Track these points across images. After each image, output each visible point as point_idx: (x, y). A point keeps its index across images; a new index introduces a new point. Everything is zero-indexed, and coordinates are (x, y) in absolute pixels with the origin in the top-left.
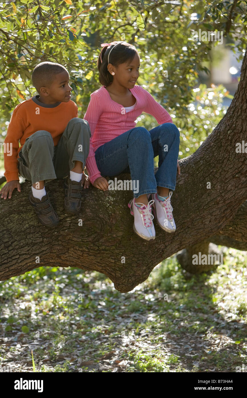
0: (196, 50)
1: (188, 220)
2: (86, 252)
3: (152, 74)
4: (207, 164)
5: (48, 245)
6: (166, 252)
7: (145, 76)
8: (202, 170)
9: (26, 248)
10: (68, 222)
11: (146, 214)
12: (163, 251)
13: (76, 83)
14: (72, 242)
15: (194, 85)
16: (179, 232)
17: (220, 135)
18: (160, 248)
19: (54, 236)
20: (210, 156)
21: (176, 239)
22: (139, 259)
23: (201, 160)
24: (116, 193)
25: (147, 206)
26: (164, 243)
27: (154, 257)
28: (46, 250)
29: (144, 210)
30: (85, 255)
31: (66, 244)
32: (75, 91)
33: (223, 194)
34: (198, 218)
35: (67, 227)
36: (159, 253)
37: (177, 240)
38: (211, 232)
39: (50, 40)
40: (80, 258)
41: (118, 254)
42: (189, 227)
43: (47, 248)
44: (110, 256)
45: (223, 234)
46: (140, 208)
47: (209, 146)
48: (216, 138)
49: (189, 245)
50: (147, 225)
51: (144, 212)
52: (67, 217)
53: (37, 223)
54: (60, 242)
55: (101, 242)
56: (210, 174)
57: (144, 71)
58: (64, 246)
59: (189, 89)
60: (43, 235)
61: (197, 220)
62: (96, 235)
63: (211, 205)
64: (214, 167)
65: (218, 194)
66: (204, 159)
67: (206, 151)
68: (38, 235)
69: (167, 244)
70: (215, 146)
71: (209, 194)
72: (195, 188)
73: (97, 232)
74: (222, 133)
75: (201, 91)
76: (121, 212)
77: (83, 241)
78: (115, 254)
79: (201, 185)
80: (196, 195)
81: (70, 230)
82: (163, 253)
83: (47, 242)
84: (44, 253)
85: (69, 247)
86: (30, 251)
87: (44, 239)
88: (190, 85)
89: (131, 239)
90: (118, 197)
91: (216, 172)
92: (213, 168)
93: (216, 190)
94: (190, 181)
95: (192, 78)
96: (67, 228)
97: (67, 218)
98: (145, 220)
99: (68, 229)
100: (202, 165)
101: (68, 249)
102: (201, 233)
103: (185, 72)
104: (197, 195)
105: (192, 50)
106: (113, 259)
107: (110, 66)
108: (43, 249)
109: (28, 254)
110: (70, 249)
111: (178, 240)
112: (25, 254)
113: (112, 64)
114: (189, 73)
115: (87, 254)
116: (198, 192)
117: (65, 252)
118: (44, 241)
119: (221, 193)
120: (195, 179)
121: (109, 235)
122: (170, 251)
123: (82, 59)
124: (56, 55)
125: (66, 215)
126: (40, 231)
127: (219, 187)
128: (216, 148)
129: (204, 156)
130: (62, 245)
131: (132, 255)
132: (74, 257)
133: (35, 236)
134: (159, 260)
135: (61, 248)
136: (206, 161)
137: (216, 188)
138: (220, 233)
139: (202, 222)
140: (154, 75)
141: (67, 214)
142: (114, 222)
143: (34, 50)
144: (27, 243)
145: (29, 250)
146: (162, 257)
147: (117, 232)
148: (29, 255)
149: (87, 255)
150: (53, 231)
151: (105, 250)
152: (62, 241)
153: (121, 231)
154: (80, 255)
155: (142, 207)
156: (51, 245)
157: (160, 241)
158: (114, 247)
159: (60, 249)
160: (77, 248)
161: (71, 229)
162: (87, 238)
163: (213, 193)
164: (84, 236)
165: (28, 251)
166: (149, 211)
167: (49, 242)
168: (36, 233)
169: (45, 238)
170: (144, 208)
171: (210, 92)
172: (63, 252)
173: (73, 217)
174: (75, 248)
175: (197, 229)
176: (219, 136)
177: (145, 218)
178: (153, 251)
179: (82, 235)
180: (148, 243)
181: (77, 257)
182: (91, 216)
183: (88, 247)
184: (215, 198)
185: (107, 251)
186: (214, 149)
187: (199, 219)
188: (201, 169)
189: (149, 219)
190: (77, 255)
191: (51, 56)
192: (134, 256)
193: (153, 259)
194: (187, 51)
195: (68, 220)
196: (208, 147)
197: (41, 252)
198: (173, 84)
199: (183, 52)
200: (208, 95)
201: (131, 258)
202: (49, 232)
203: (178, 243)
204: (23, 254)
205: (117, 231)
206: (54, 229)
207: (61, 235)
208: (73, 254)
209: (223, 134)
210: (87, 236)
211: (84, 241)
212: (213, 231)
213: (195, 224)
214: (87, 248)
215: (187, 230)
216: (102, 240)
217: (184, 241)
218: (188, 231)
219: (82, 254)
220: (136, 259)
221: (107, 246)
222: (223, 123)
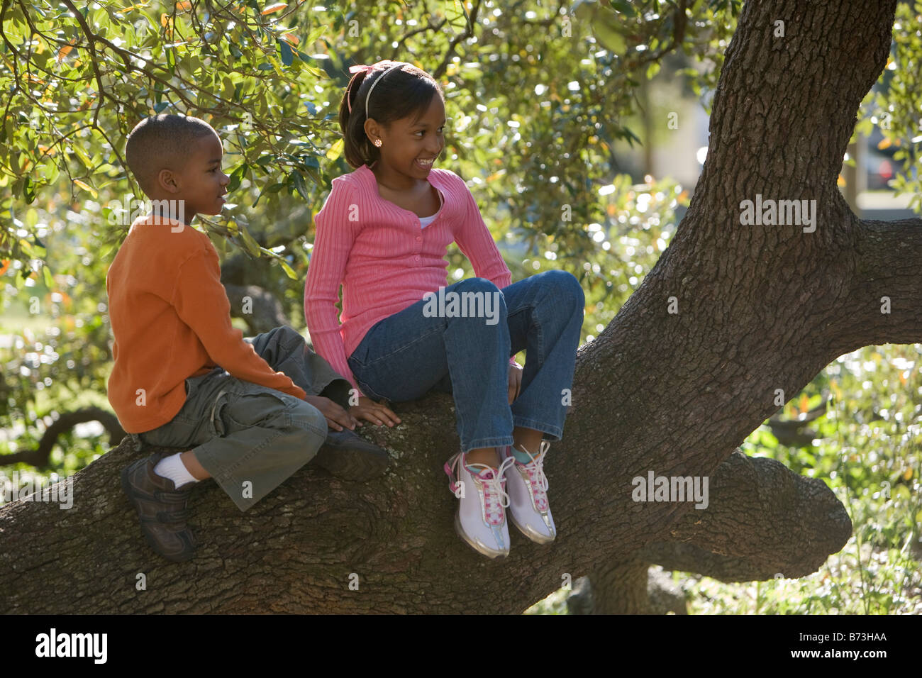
0: (602, 88)
1: (590, 503)
2: (334, 591)
3: (496, 151)
4: (634, 361)
5: (236, 576)
6: (535, 585)
7: (478, 154)
8: (620, 378)
9: (180, 584)
10: (286, 515)
11: (491, 490)
12: (528, 583)
13: (303, 170)
14: (299, 565)
15: (600, 174)
16: (568, 533)
17: (662, 287)
18: (521, 577)
19: (251, 551)
20: (638, 341)
21: (560, 552)
22: (469, 604)
23: (616, 352)
24: (406, 439)
25: (496, 472)
26: (531, 564)
27: (507, 599)
28: (231, 590)
29: (488, 482)
30: (332, 599)
31: (283, 572)
32: (301, 189)
33: (675, 437)
34: (615, 496)
35: (283, 528)
36: (518, 589)
37: (563, 553)
38: (648, 533)
39: (235, 66)
40: (319, 606)
41: (415, 593)
42: (593, 522)
43: (233, 583)
44: (395, 599)
45: (678, 539)
46: (478, 475)
47: (637, 316)
48: (653, 295)
49: (594, 567)
50: (491, 520)
51: (487, 487)
52: (283, 504)
53: (208, 520)
54: (268, 568)
55: (370, 564)
56: (641, 386)
57: (475, 142)
58: (278, 578)
59: (589, 186)
60: (224, 551)
61: (613, 502)
62: (358, 546)
63: (646, 465)
64: (650, 369)
65: (662, 436)
66: (624, 350)
67: (629, 328)
68: (212, 550)
69: (538, 564)
70: (652, 316)
71: (639, 436)
72: (604, 421)
73: (359, 539)
74: (667, 284)
75: (619, 192)
76: (418, 487)
77: (325, 564)
78: (407, 595)
79: (618, 415)
80: (608, 439)
81: (292, 535)
82: (530, 589)
83: (235, 567)
84: (227, 595)
85: (291, 579)
86: (191, 594)
87: (226, 561)
88: (591, 175)
89: (447, 554)
90: (410, 448)
91: (657, 382)
92: (648, 370)
93: (658, 426)
94: (591, 406)
95: (596, 159)
96: (285, 531)
97: (283, 506)
98: (488, 506)
99: (287, 532)
100: (619, 365)
101: (289, 585)
102: (622, 537)
103: (577, 141)
104: (612, 440)
105: (593, 87)
106: (401, 606)
107: (370, 125)
108: (224, 586)
109: (187, 600)
110: (293, 585)
111: (567, 554)
112: (180, 600)
113: (376, 120)
114: (586, 145)
115: (337, 594)
116: (611, 432)
117: (281, 593)
118: (227, 565)
119: (670, 434)
120: (603, 400)
121: (390, 545)
122: (546, 583)
123: (316, 111)
124: (251, 103)
125: (281, 498)
126: (215, 542)
127: (664, 418)
128: (654, 322)
129: (624, 342)
130: (273, 574)
131: (451, 596)
132: (303, 603)
133: (203, 553)
134: (519, 605)
135: (271, 581)
136: (629, 353)
137: (657, 421)
138: (671, 535)
139: (625, 507)
140: (500, 154)
141: (283, 496)
142: (402, 512)
143: (195, 93)
144: (184, 571)
145: (189, 589)
146: (525, 598)
147: (409, 537)
148: (190, 601)
149: (337, 598)
150: (249, 539)
151: (381, 584)
152: (271, 565)
153: (421, 535)
154: (319, 600)
155: (484, 473)
156: (245, 577)
157: (519, 558)
158: (403, 577)
159: (269, 585)
160: (311, 580)
161: (295, 532)
162: (334, 555)
163: (650, 435)
164: (329, 551)
165: (187, 591)
166: (500, 486)
167: (238, 569)
168: (206, 545)
169: (228, 558)
170: (489, 476)
171: (642, 193)
172: (274, 593)
173: (298, 503)
174: (305, 581)
175: (612, 526)
176: (661, 292)
177: (488, 502)
178: (503, 583)
179: (324, 549)
180: (489, 563)
181: (311, 605)
182: (343, 499)
183: (337, 577)
184: (655, 448)
185: (386, 586)
186: (649, 324)
187: (616, 499)
188: (617, 374)
189: (499, 505)
190: (310, 599)
191: (237, 106)
192: (455, 599)
193: (503, 605)
194: (580, 92)
195: (286, 510)
196: (633, 319)
197: (219, 595)
198: (548, 174)
199: (569, 93)
200: (635, 202)
201: (448, 602)
202: (239, 543)
203: (566, 563)
204: (175, 601)
205: (410, 535)
206: (251, 535)
207: (270, 549)
208: (300, 597)
209: (671, 285)
210: (334, 549)
211: (327, 561)
212: (654, 529)
213: (607, 513)
214: (337, 580)
215: (587, 529)
216: (374, 559)
217: (581, 556)
218: (590, 531)
219: (324, 596)
220: (461, 606)
221: (388, 574)
222: (670, 258)
